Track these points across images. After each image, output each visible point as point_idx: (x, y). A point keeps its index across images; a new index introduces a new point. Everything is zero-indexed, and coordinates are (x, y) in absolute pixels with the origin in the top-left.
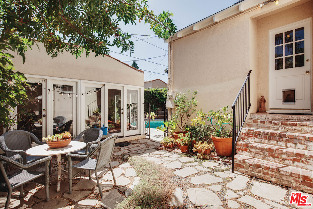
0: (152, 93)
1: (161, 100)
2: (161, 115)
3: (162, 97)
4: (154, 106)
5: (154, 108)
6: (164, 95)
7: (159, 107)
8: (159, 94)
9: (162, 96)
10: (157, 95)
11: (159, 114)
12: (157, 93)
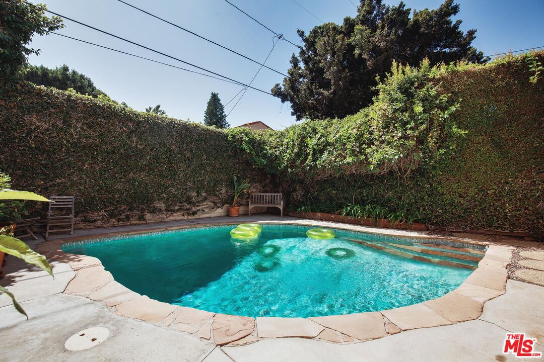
0: (230, 138)
1: (256, 159)
2: (260, 206)
3: (262, 151)
4: (235, 178)
5: (235, 184)
6: (266, 147)
7: (253, 181)
8: (252, 142)
9: (262, 149)
10: (244, 145)
11: (252, 203)
12: (247, 139)
